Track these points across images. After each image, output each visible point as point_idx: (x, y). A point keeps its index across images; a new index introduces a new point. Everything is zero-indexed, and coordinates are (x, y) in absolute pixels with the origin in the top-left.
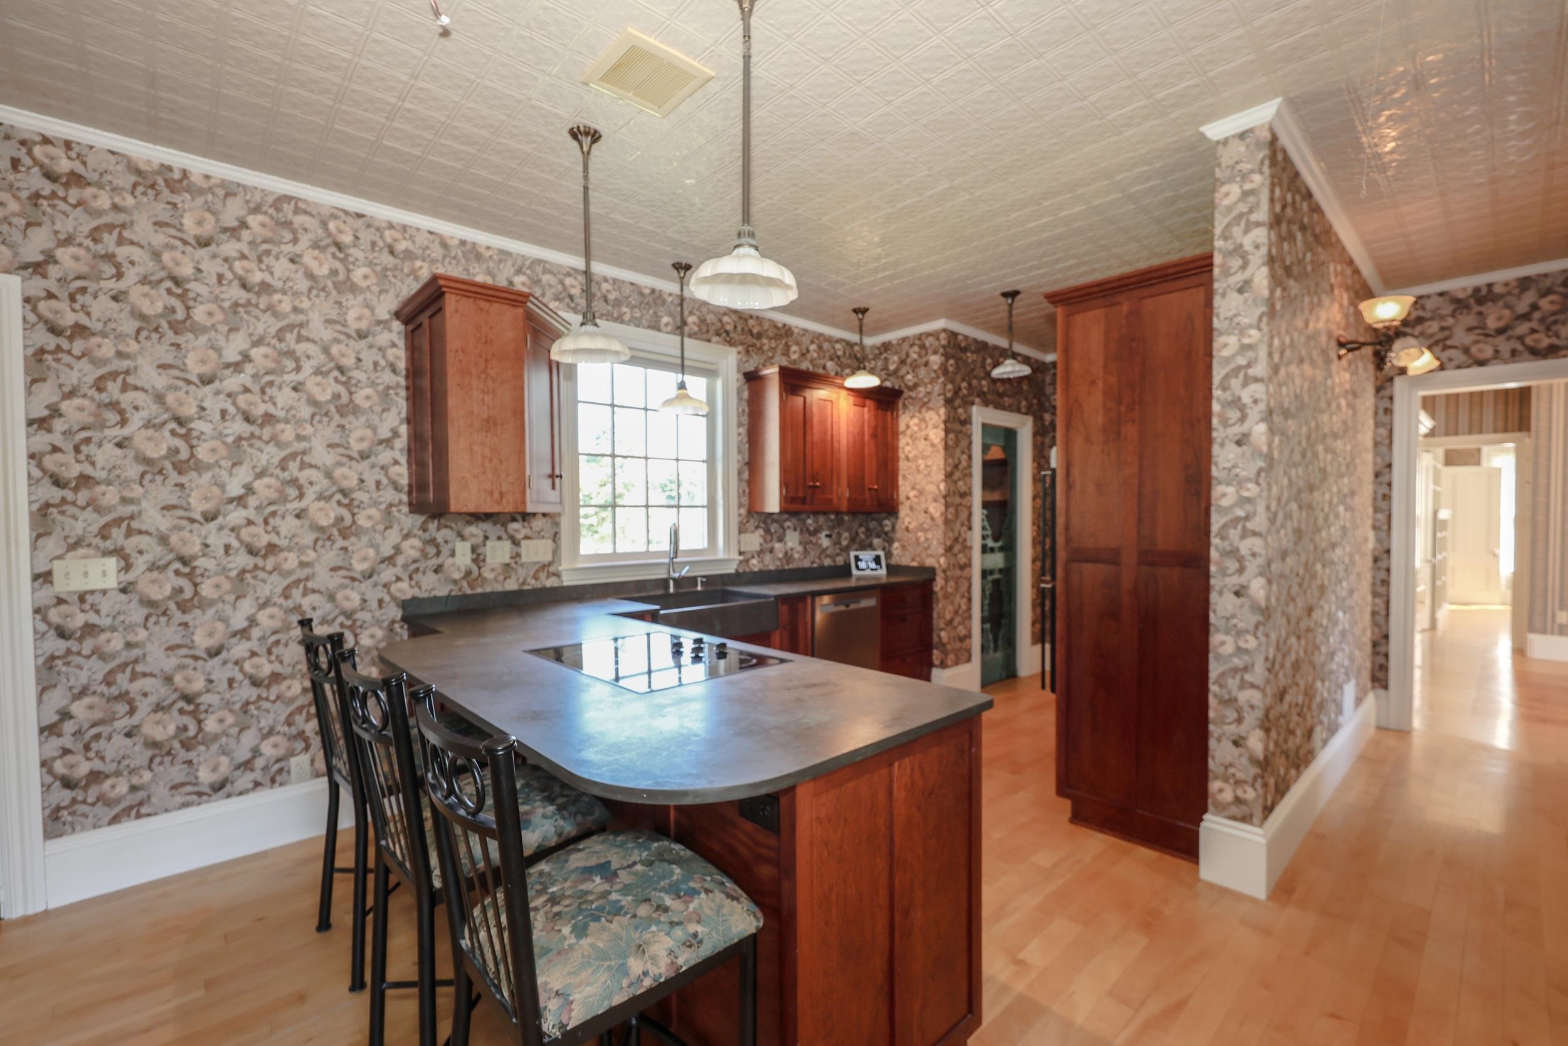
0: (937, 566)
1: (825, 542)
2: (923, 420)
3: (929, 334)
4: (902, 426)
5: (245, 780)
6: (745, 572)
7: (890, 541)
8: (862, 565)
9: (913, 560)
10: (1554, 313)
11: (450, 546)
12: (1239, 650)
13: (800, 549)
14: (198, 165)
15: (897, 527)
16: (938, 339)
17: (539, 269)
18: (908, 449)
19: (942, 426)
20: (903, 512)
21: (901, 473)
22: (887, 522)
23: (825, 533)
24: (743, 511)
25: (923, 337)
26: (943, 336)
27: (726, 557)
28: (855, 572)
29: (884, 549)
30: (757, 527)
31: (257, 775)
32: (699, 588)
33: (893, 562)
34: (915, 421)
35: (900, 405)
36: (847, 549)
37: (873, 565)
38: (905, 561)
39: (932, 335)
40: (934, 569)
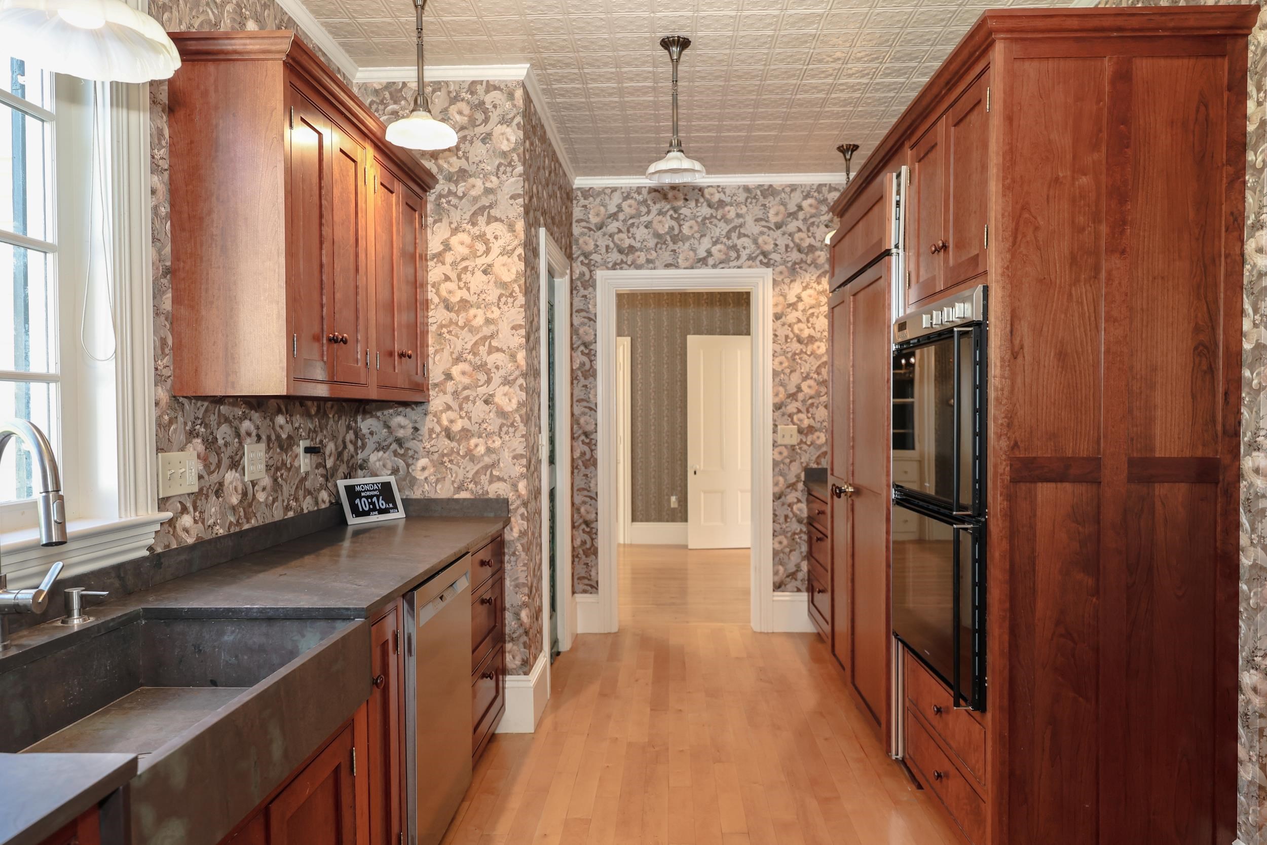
0: (511, 496)
1: (304, 462)
2: (482, 237)
3: (491, 87)
4: (434, 245)
6: (168, 553)
7: (410, 458)
8: (363, 505)
9: (460, 489)
13: (267, 481)
15: (424, 431)
16: (511, 96)
18: (445, 287)
19: (520, 250)
20: (437, 402)
21: (432, 328)
22: (400, 419)
23: (303, 444)
24: (163, 395)
25: (480, 89)
26: (519, 93)
27: (130, 518)
28: (353, 521)
29: (395, 471)
30: (192, 434)
32: (76, 622)
33: (417, 494)
34: (462, 237)
35: (430, 207)
36: (330, 476)
37: (382, 504)
38: (444, 491)
39: (496, 88)
40: (506, 501)
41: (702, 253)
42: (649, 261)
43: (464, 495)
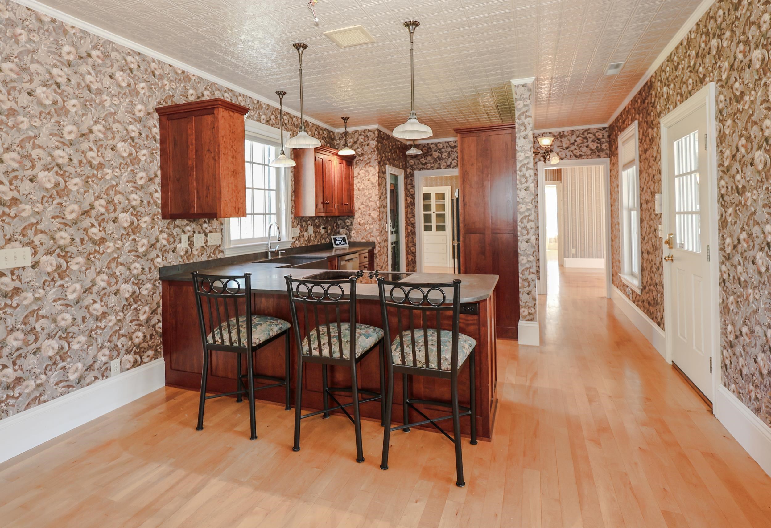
0: (376, 241)
1: (323, 231)
2: (367, 171)
3: (369, 131)
4: (355, 174)
5: (90, 377)
6: (294, 248)
7: (350, 230)
8: (338, 242)
9: (363, 239)
10: (581, 144)
11: (179, 237)
12: (528, 261)
13: (313, 235)
14: (69, 20)
15: (354, 223)
16: (374, 133)
17: (214, 88)
18: (358, 185)
19: (377, 174)
20: (357, 215)
21: (355, 196)
22: (348, 220)
23: (322, 227)
24: (293, 216)
25: (366, 132)
26: (376, 132)
27: (288, 240)
28: (334, 246)
29: (346, 234)
30: (298, 224)
31: (96, 373)
32: (280, 257)
33: (352, 240)
34: (362, 171)
35: (354, 163)
36: (329, 235)
37: (342, 242)
38: (358, 239)
39: (371, 131)
40: (374, 242)
41: (449, 164)
42: (432, 167)
43: (364, 241)
